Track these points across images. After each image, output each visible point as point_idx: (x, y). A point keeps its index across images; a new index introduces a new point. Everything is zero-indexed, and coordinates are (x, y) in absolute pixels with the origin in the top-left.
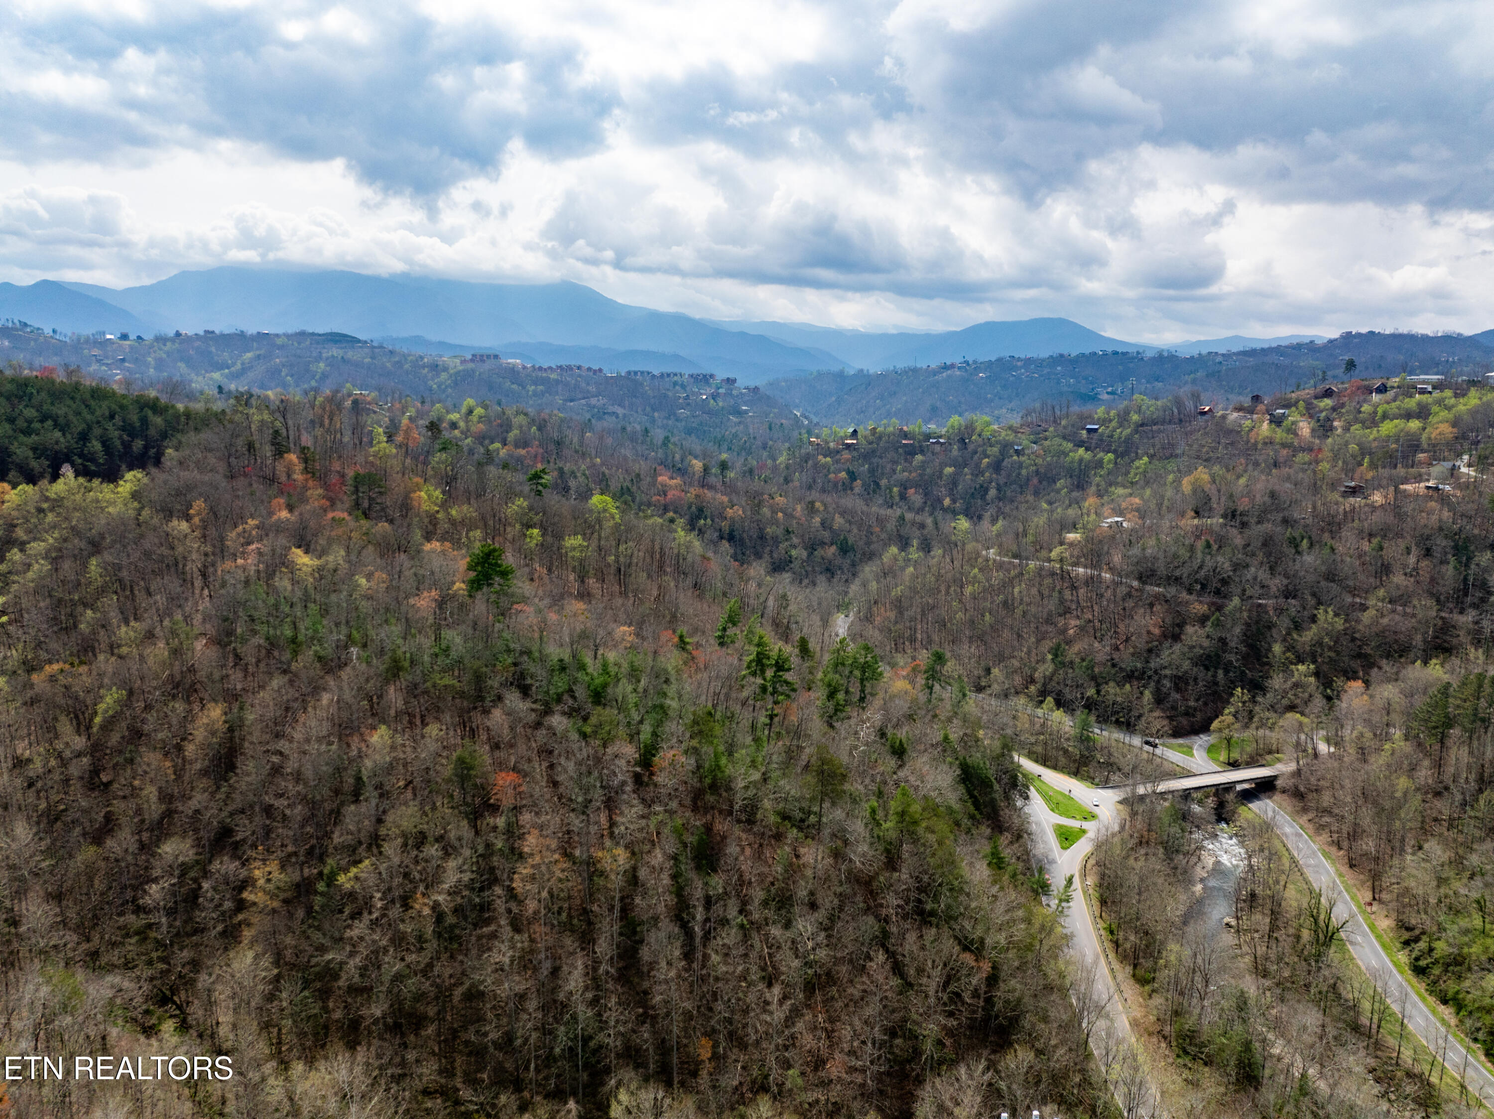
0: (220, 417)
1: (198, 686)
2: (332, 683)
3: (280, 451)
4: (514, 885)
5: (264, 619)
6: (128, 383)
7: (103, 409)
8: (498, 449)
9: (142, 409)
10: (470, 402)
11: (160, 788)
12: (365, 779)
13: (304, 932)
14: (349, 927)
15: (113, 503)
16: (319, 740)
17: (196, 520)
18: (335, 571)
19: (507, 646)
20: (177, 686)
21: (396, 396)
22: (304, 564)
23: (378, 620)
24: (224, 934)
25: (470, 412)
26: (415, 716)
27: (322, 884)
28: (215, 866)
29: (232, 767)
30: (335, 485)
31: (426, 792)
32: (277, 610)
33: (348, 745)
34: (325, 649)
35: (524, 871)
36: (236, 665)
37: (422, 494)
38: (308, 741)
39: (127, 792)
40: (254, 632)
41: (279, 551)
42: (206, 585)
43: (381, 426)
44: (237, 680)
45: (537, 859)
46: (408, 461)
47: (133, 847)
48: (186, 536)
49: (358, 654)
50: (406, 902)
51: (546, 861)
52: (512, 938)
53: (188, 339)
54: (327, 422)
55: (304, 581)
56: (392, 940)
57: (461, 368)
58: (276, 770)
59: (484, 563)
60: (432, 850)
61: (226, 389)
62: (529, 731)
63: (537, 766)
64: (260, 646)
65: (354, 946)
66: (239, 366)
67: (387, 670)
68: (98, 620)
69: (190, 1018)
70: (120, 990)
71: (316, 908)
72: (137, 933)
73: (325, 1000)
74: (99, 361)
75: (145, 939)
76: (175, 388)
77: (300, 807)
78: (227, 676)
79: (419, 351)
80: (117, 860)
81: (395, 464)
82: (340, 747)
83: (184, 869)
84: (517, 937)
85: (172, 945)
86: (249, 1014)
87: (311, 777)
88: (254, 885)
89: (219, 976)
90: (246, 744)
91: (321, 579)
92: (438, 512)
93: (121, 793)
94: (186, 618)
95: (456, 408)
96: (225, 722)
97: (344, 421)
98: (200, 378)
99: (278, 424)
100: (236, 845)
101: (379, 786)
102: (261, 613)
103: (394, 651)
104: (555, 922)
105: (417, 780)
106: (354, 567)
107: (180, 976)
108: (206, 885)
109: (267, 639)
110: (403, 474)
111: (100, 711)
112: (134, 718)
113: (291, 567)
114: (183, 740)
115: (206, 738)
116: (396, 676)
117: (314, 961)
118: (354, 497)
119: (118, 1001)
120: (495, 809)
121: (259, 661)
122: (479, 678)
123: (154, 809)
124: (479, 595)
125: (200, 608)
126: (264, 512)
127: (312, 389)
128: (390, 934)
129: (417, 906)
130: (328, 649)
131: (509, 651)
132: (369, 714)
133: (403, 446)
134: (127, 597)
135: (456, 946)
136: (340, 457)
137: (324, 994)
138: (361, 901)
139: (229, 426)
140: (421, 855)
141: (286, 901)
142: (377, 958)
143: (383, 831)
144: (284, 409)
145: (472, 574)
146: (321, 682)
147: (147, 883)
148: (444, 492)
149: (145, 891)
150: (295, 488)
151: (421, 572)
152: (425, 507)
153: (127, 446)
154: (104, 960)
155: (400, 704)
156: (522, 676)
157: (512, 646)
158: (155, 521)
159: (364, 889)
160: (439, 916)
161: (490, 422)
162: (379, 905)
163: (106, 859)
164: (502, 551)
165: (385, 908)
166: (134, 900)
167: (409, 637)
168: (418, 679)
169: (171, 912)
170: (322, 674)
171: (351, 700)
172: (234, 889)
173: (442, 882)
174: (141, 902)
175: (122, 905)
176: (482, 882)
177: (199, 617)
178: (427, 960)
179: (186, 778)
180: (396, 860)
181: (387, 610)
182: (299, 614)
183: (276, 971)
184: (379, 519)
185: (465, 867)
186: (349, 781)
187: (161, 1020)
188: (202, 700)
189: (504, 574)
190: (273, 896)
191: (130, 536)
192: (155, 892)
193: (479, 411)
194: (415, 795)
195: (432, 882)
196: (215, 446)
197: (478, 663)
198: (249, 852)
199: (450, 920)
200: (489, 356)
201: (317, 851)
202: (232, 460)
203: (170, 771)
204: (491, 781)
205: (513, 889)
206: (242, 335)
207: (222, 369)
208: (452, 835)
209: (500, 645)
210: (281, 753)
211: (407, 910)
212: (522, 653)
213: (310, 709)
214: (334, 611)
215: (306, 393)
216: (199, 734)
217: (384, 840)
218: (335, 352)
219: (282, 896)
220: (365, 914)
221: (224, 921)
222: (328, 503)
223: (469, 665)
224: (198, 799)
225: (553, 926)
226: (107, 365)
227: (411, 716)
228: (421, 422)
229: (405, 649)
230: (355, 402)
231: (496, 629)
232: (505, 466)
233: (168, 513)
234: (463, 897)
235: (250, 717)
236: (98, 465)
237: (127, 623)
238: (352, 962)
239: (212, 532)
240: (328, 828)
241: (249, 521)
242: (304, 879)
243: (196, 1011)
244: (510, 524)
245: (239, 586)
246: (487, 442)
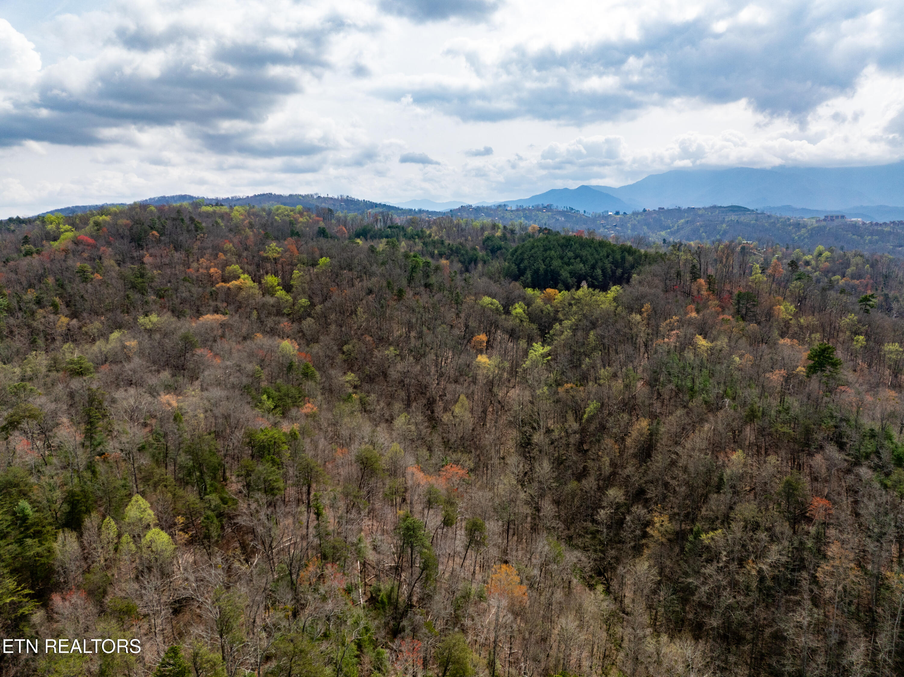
0: (663, 257)
1: (636, 407)
2: (712, 418)
3: (695, 277)
4: (817, 575)
5: (676, 375)
6: (617, 238)
7: (604, 252)
8: (838, 280)
9: (623, 252)
10: (821, 247)
11: (611, 459)
12: (725, 480)
13: (678, 561)
14: (705, 567)
15: (603, 303)
16: (700, 450)
17: (645, 315)
18: (721, 351)
19: (831, 413)
20: (625, 405)
21: (770, 244)
22: (702, 345)
23: (744, 384)
24: (634, 548)
25: (820, 254)
26: (761, 448)
27: (692, 536)
28: (634, 509)
29: (649, 456)
30: (726, 299)
31: (763, 498)
32: (684, 370)
33: (717, 458)
34: (710, 397)
35: (826, 568)
36: (657, 399)
37: (782, 307)
38: (693, 449)
39: (595, 457)
40: (670, 381)
41: (688, 336)
42: (646, 351)
43: (758, 263)
44: (657, 407)
45: (837, 563)
46: (774, 286)
47: (595, 487)
48: (639, 323)
49: (729, 403)
50: (741, 563)
51: (844, 566)
52: (811, 609)
53: (650, 213)
54: (724, 260)
55: (701, 355)
56: (730, 583)
57: (816, 225)
58: (673, 463)
59: (820, 355)
60: (763, 536)
61: (667, 241)
62: (841, 474)
63: (844, 499)
64: (672, 390)
65: (705, 579)
66: (676, 227)
67: (747, 416)
68: (591, 364)
69: (611, 588)
70: (580, 560)
71: (686, 549)
72: (592, 533)
73: (684, 605)
74: (604, 227)
75: (595, 537)
76: (640, 240)
77: (684, 487)
78: (652, 404)
79: (788, 215)
80: (586, 492)
81: (765, 287)
82: (712, 458)
83: (618, 506)
84: (815, 610)
85: (607, 545)
86: (642, 596)
87: (693, 471)
88: (653, 526)
89: (629, 570)
90: (659, 445)
91: (712, 355)
92: (791, 319)
93: (592, 457)
94: (634, 368)
95: (810, 252)
96: (649, 430)
97: (735, 260)
98: (654, 235)
99: (695, 261)
100: (647, 501)
101: (733, 487)
102: (675, 371)
103: (752, 405)
104: (846, 610)
105: (758, 489)
106: (733, 350)
107: (609, 563)
108: (628, 518)
109: (677, 386)
110: (770, 294)
111: (587, 412)
112: (603, 418)
113: (695, 347)
114: (625, 435)
115: (637, 436)
116: (752, 420)
117: (681, 580)
118: (737, 307)
119: (578, 566)
120: (809, 520)
121: (671, 398)
122: (808, 432)
123: (607, 470)
124: (814, 377)
125: (642, 364)
126: (682, 313)
127: (717, 240)
128: (728, 579)
129: (748, 567)
130: (711, 398)
131: (832, 417)
132: (732, 441)
133: (772, 276)
134: (606, 353)
135: (770, 601)
136: (730, 282)
137: (685, 601)
138: (713, 553)
139: (667, 262)
140: (755, 536)
141: (669, 540)
142: (718, 591)
143: (732, 515)
144: (699, 252)
145: (811, 362)
146: (705, 416)
147: (599, 508)
148: (796, 307)
149: (597, 512)
150: (702, 299)
151: (776, 357)
152: (783, 315)
153: (614, 272)
154: (574, 542)
155: (753, 439)
156: (840, 436)
157: (835, 414)
158: (624, 314)
159: (716, 547)
160: (762, 579)
161: (834, 261)
162: (724, 559)
163: (582, 490)
164: (835, 349)
165: (727, 562)
166: (592, 515)
167: (763, 397)
168: (766, 425)
169: (609, 527)
170: (706, 412)
171: (722, 431)
172: (642, 524)
173: (767, 557)
174: (595, 517)
175: (586, 516)
176: (794, 566)
177: (641, 368)
178: (750, 603)
179: (625, 456)
180: (739, 535)
181: (751, 378)
182: (696, 374)
183: (659, 578)
184: (751, 321)
185: (784, 552)
186: (715, 479)
187: (597, 583)
188: (637, 415)
189: (835, 365)
190: (663, 535)
191: (611, 321)
192: (602, 514)
193: (827, 254)
194: (756, 498)
195: (760, 555)
196: (659, 273)
197: (808, 422)
198: (653, 506)
199: (769, 583)
200: (837, 217)
201: (691, 516)
202: (668, 282)
203: (617, 451)
204: (809, 501)
205: (816, 577)
206: (679, 210)
207: (666, 229)
208: (778, 529)
209: (826, 412)
210: (677, 454)
211: (741, 568)
212: (842, 420)
213: (697, 431)
214: (717, 375)
215: (713, 243)
216: (634, 434)
217: (732, 520)
218: (733, 217)
219: (668, 536)
220: (715, 562)
221: (635, 541)
222: (720, 310)
223: (802, 422)
224: (629, 470)
225: (843, 612)
226: (608, 228)
227: (759, 447)
228: (785, 261)
229: (759, 404)
230: (743, 248)
231: (824, 401)
232: (842, 291)
233: (631, 310)
234: (779, 571)
235: (662, 429)
236: (599, 282)
237: (604, 367)
238: (703, 588)
239: (653, 322)
240: (699, 504)
241: (674, 317)
242: (681, 530)
243: (615, 585)
244: (842, 331)
245: (664, 354)
246: (830, 274)
